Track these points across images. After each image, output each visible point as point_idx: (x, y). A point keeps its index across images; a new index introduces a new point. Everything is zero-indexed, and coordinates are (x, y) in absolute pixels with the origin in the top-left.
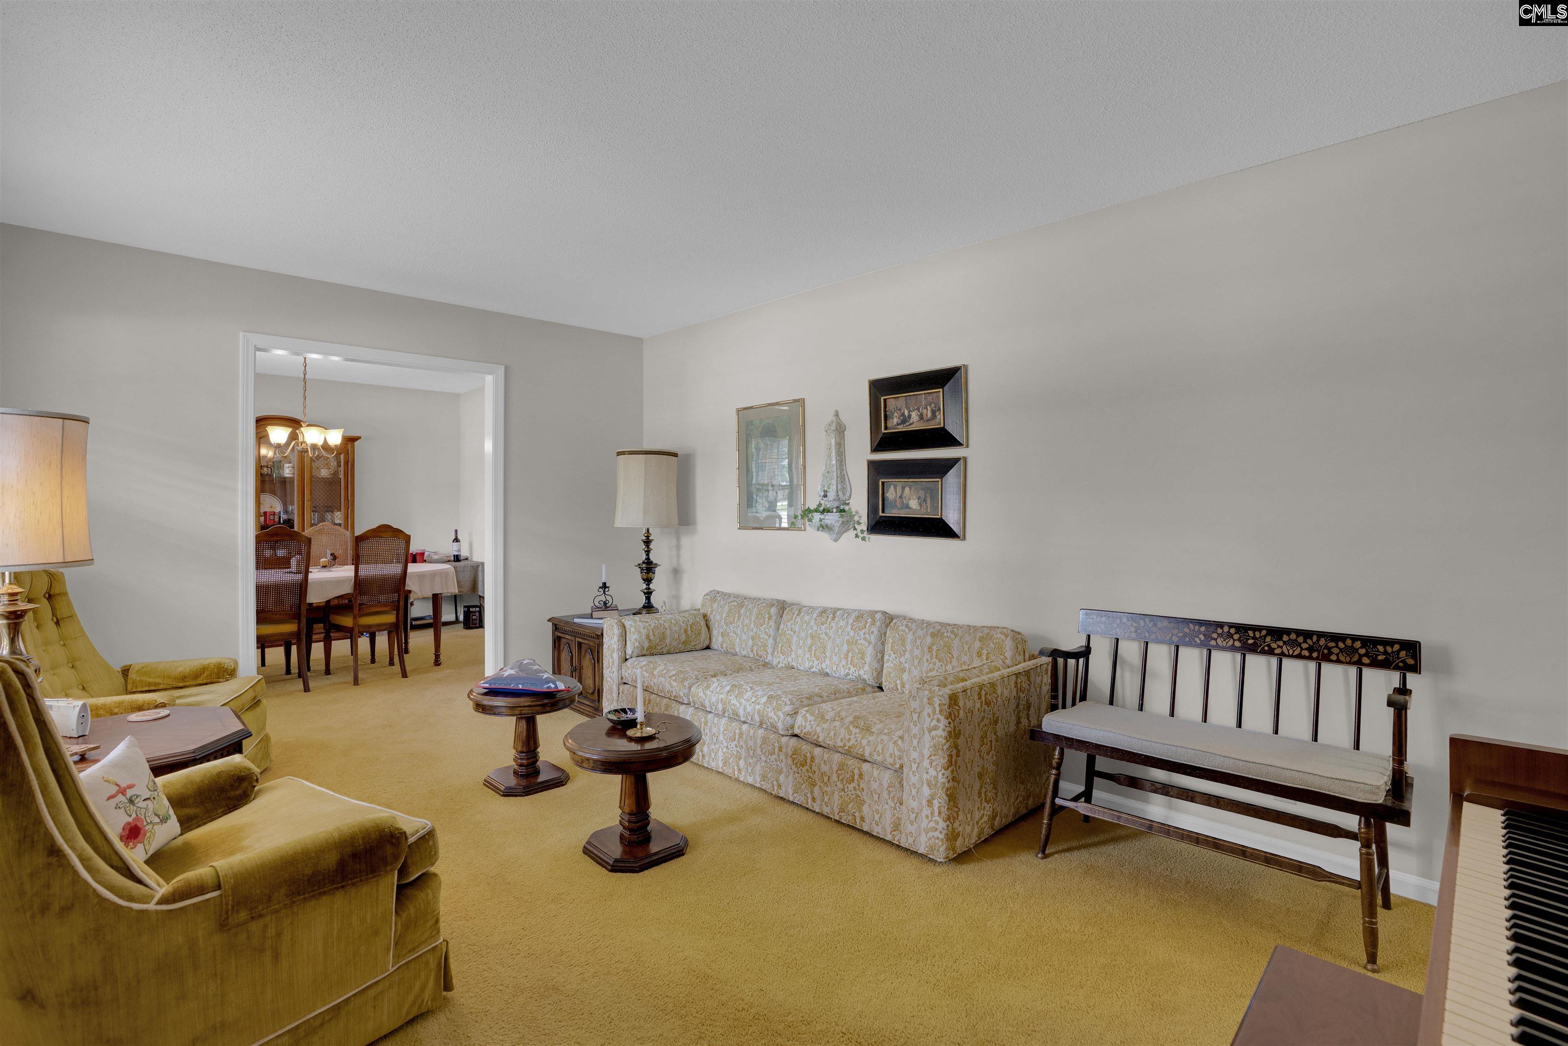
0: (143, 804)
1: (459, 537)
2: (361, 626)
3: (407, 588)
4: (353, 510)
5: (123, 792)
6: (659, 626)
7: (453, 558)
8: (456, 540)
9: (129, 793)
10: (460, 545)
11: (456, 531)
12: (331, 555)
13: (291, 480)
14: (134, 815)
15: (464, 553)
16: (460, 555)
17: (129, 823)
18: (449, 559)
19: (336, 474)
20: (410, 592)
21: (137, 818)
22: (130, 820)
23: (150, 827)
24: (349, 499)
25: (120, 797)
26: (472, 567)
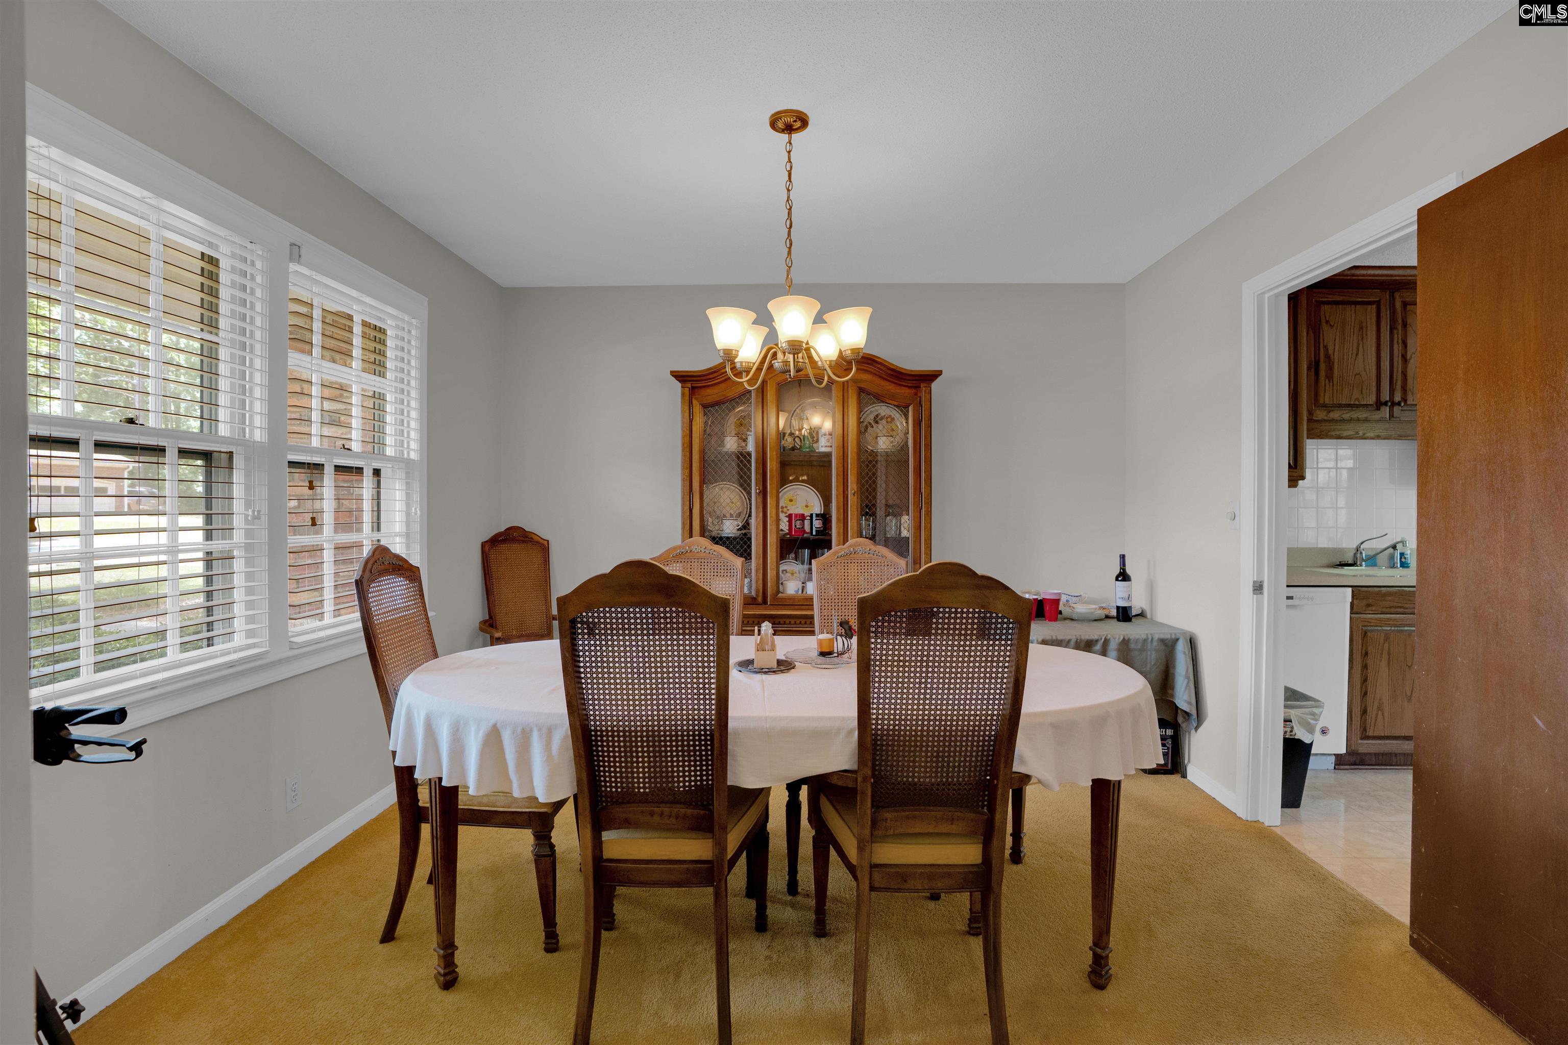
1: (1128, 571)
3: (1017, 767)
4: (929, 513)
7: (1114, 613)
8: (1123, 576)
10: (1130, 587)
11: (1123, 557)
12: (841, 624)
13: (828, 455)
15: (1137, 604)
16: (1130, 607)
18: (1106, 612)
19: (904, 448)
20: (1026, 778)
24: (923, 491)
26: (1162, 641)
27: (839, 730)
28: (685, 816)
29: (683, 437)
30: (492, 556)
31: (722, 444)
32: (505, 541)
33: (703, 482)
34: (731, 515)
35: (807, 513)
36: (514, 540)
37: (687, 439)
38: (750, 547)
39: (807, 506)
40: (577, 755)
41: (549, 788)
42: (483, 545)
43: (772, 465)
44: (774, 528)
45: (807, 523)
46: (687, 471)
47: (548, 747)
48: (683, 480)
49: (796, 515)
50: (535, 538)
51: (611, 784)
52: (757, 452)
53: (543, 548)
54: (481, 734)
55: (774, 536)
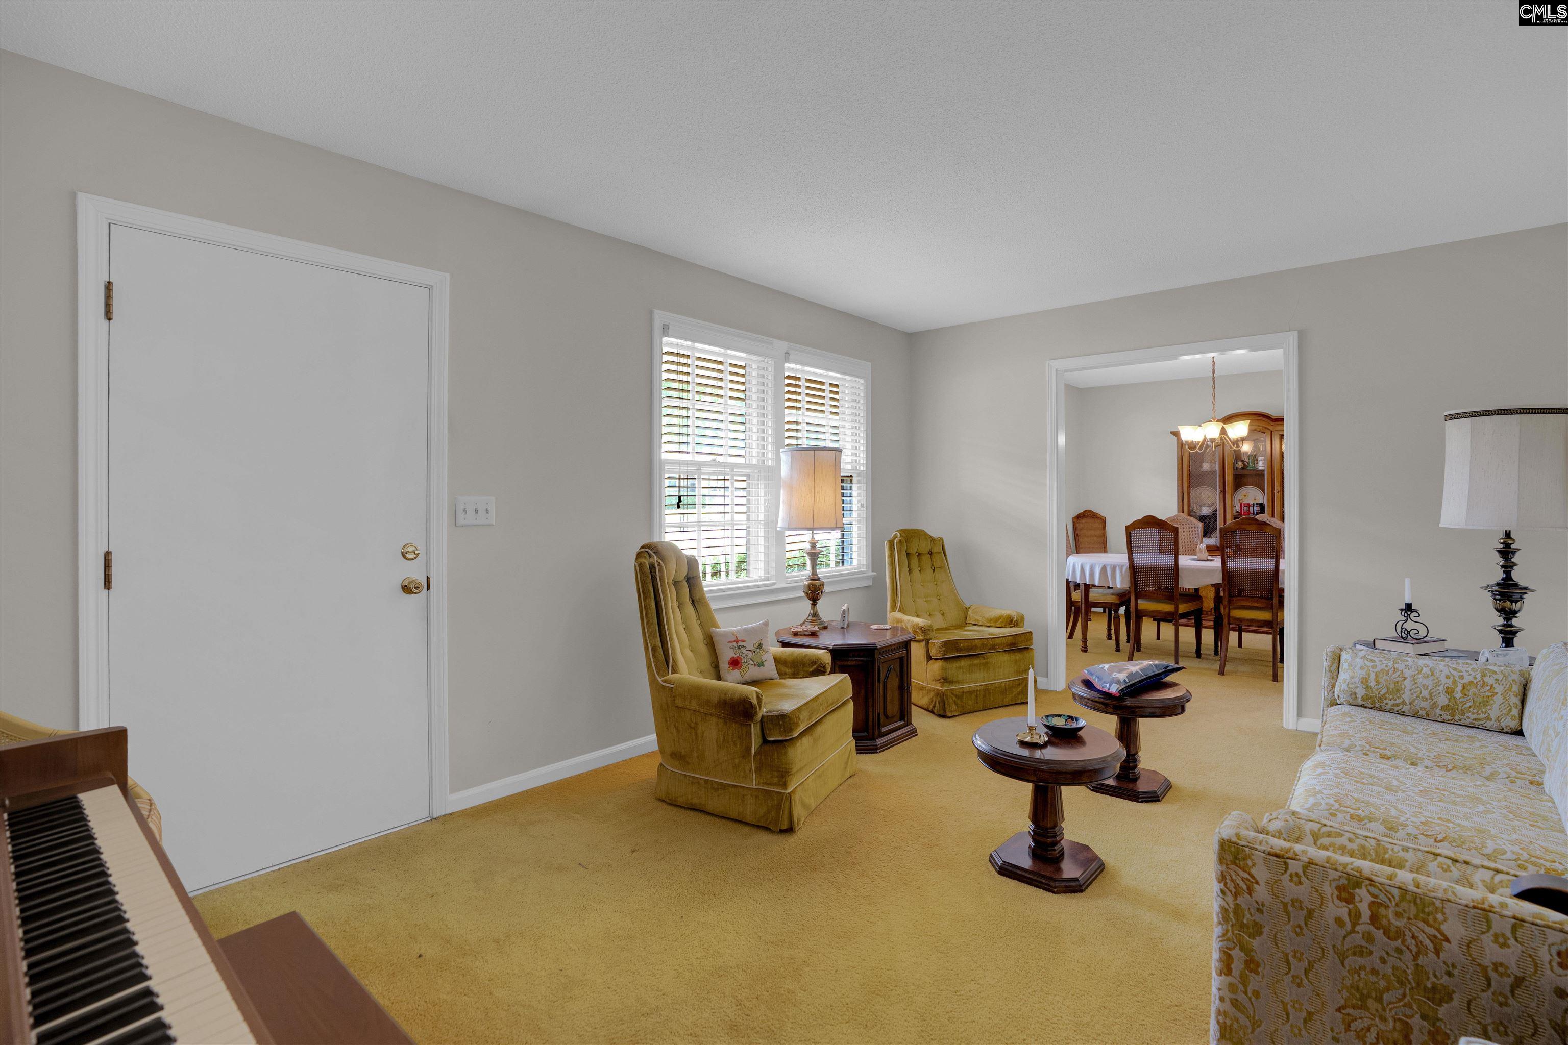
0: (745, 651)
2: (1233, 617)
3: (1280, 586)
5: (737, 641)
6: (1391, 671)
9: (740, 643)
14: (738, 655)
17: (733, 657)
21: (739, 657)
22: (735, 656)
23: (746, 664)
25: (734, 644)
27: (1217, 570)
28: (1165, 595)
29: (1178, 465)
30: (1078, 525)
31: (1201, 467)
32: (1083, 517)
33: (1189, 487)
34: (1208, 504)
35: (1251, 503)
36: (1088, 517)
37: (1180, 465)
38: (1216, 521)
39: (1255, 499)
40: (1131, 573)
41: (1122, 583)
42: (1073, 519)
43: (1229, 478)
44: (1230, 511)
45: (1251, 508)
46: (1180, 482)
47: (1121, 572)
48: (1178, 486)
49: (1244, 504)
50: (1099, 516)
51: (1141, 585)
52: (1220, 471)
53: (1103, 521)
54: (1100, 568)
55: (1230, 515)
